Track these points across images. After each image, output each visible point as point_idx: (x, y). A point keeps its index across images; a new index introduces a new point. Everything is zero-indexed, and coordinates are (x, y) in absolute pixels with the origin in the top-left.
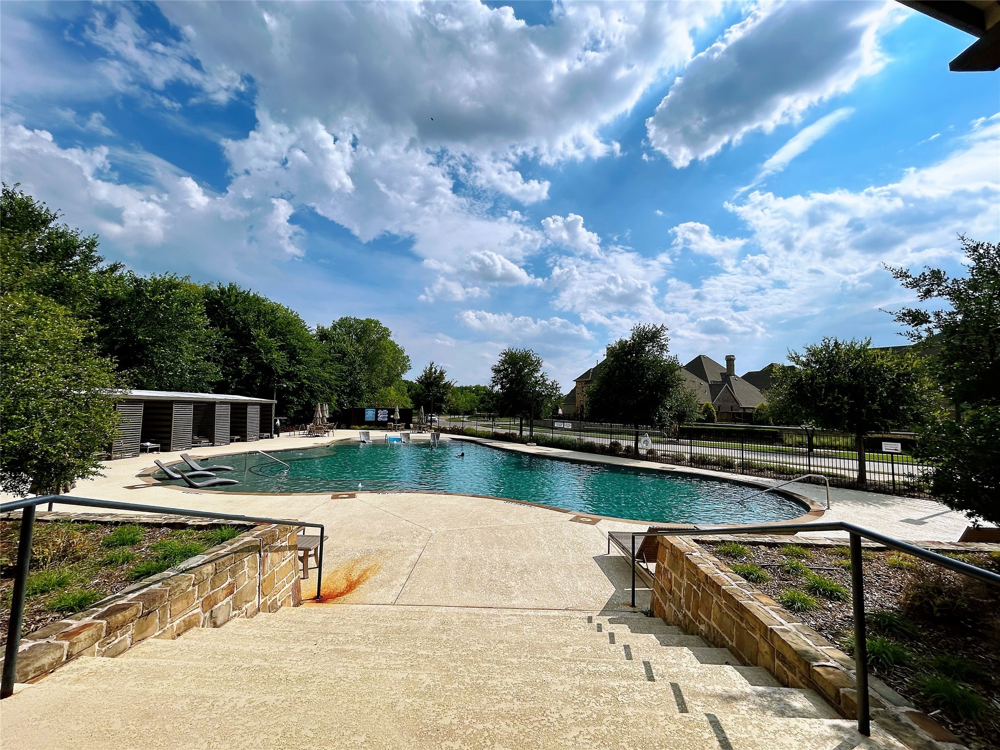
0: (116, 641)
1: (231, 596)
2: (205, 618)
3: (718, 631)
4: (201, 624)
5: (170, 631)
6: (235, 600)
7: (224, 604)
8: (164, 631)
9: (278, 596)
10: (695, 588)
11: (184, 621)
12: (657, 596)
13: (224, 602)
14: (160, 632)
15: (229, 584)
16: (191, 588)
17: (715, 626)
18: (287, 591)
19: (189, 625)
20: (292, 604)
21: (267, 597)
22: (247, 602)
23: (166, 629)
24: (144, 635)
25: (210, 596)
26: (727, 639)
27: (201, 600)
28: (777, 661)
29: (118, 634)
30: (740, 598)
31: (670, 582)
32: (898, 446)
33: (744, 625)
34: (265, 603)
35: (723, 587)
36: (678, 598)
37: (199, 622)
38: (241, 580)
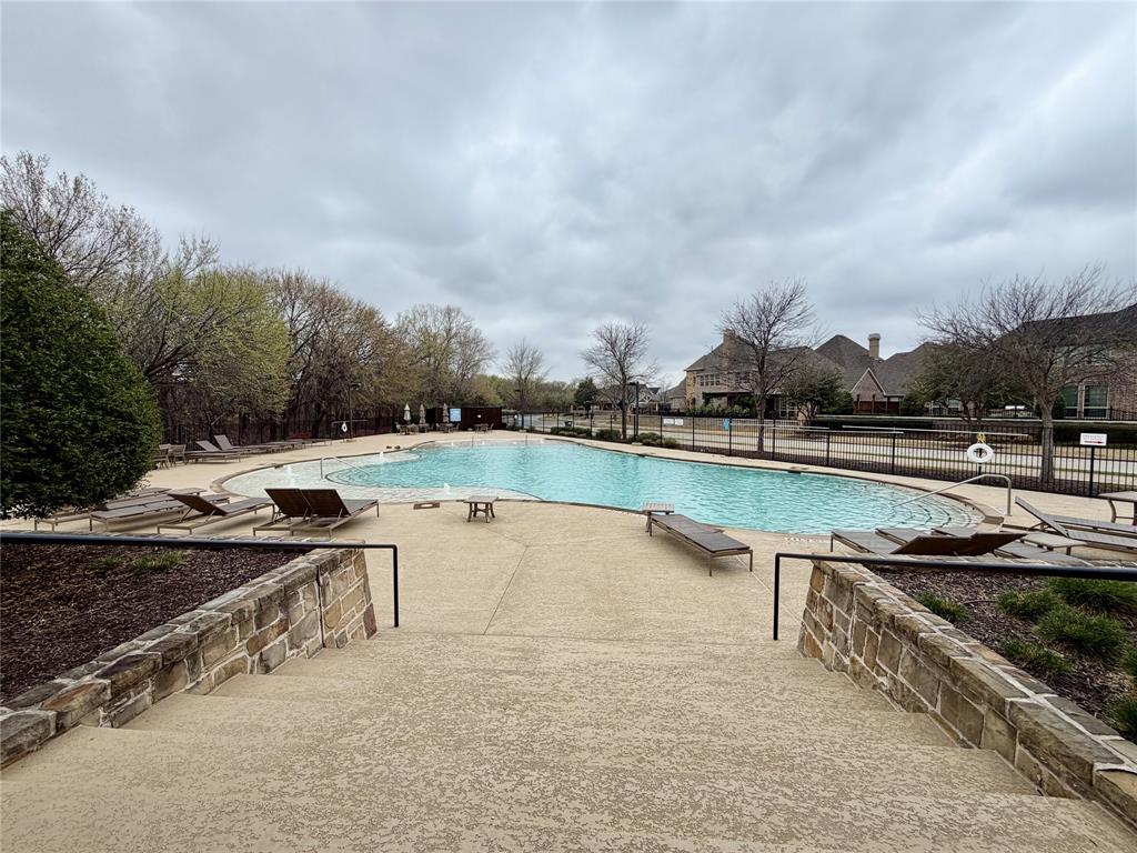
0: (130, 702)
1: (286, 634)
2: (254, 662)
3: (909, 689)
4: (249, 668)
5: (207, 682)
6: (291, 639)
7: (277, 641)
8: (198, 683)
9: (346, 628)
10: (872, 629)
11: (225, 668)
12: (809, 630)
13: (277, 642)
14: (193, 684)
15: (281, 621)
16: (228, 630)
17: (905, 682)
18: (358, 621)
19: (231, 672)
20: (365, 635)
21: (333, 631)
22: (306, 639)
23: (200, 679)
24: (168, 691)
25: (256, 637)
26: (925, 702)
27: (245, 641)
28: (1019, 747)
29: (132, 694)
30: (951, 653)
31: (830, 616)
32: (1103, 438)
33: (956, 689)
34: (331, 637)
35: (922, 635)
36: (843, 639)
37: (245, 667)
38: (297, 614)
